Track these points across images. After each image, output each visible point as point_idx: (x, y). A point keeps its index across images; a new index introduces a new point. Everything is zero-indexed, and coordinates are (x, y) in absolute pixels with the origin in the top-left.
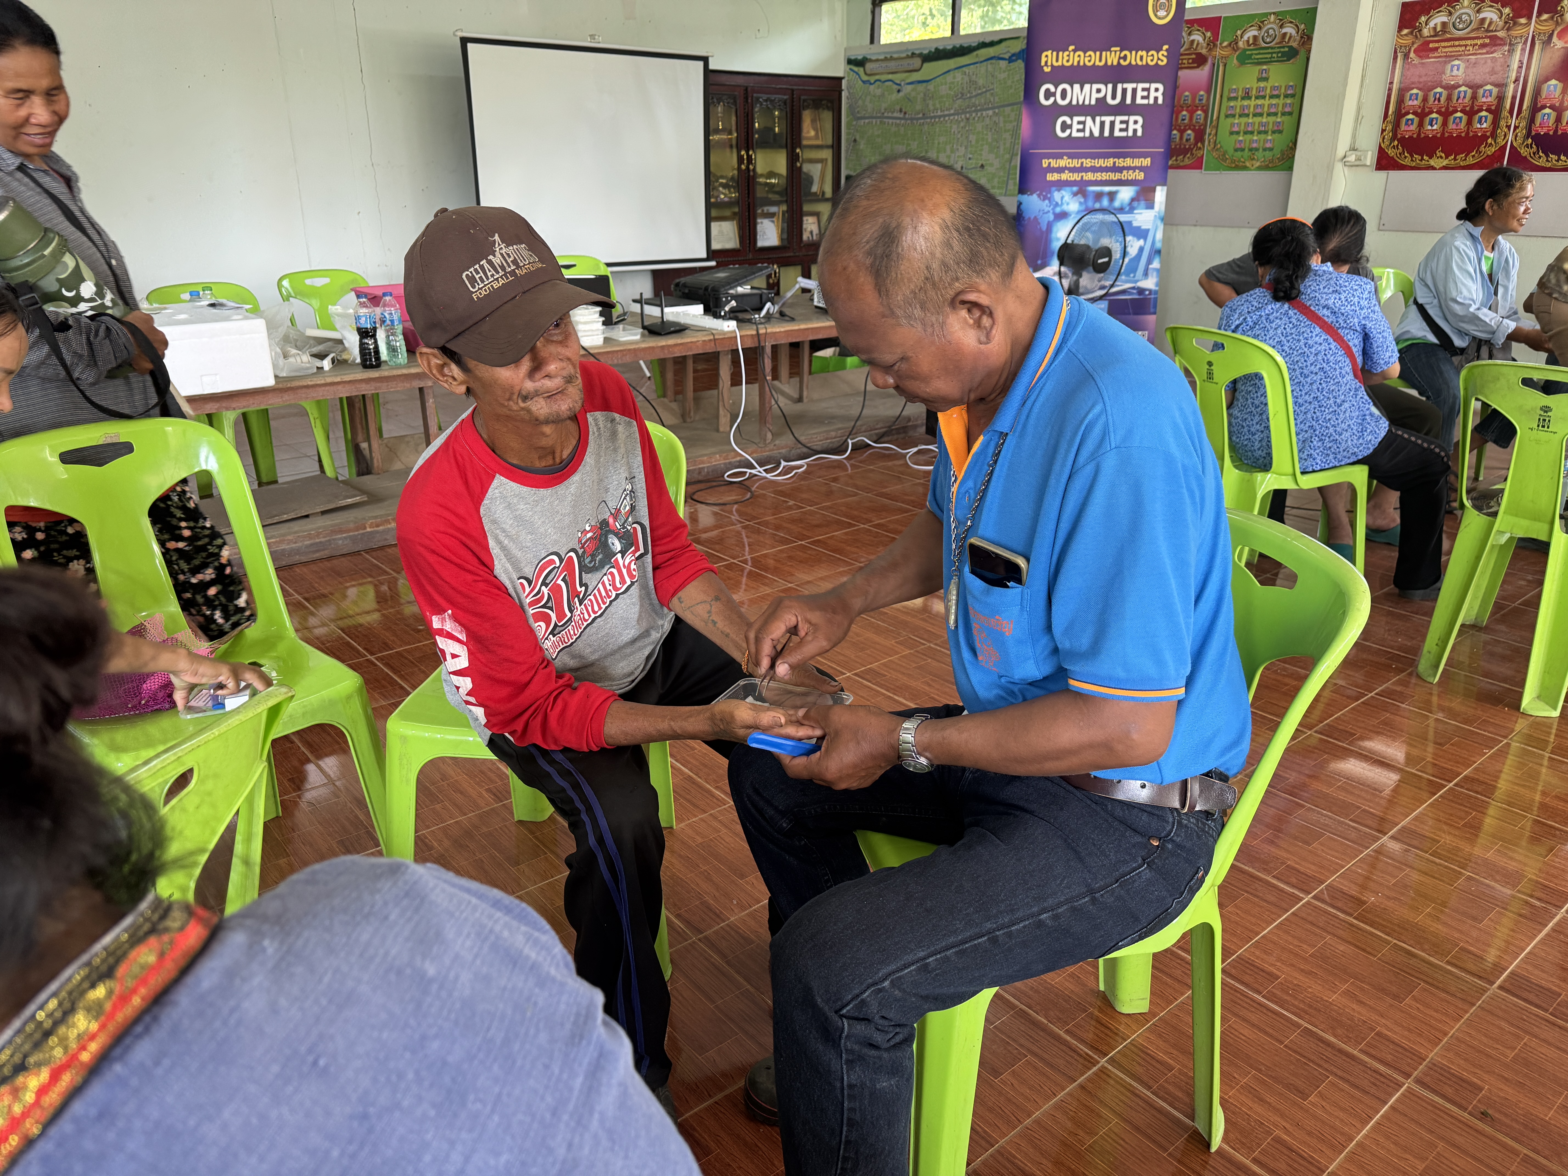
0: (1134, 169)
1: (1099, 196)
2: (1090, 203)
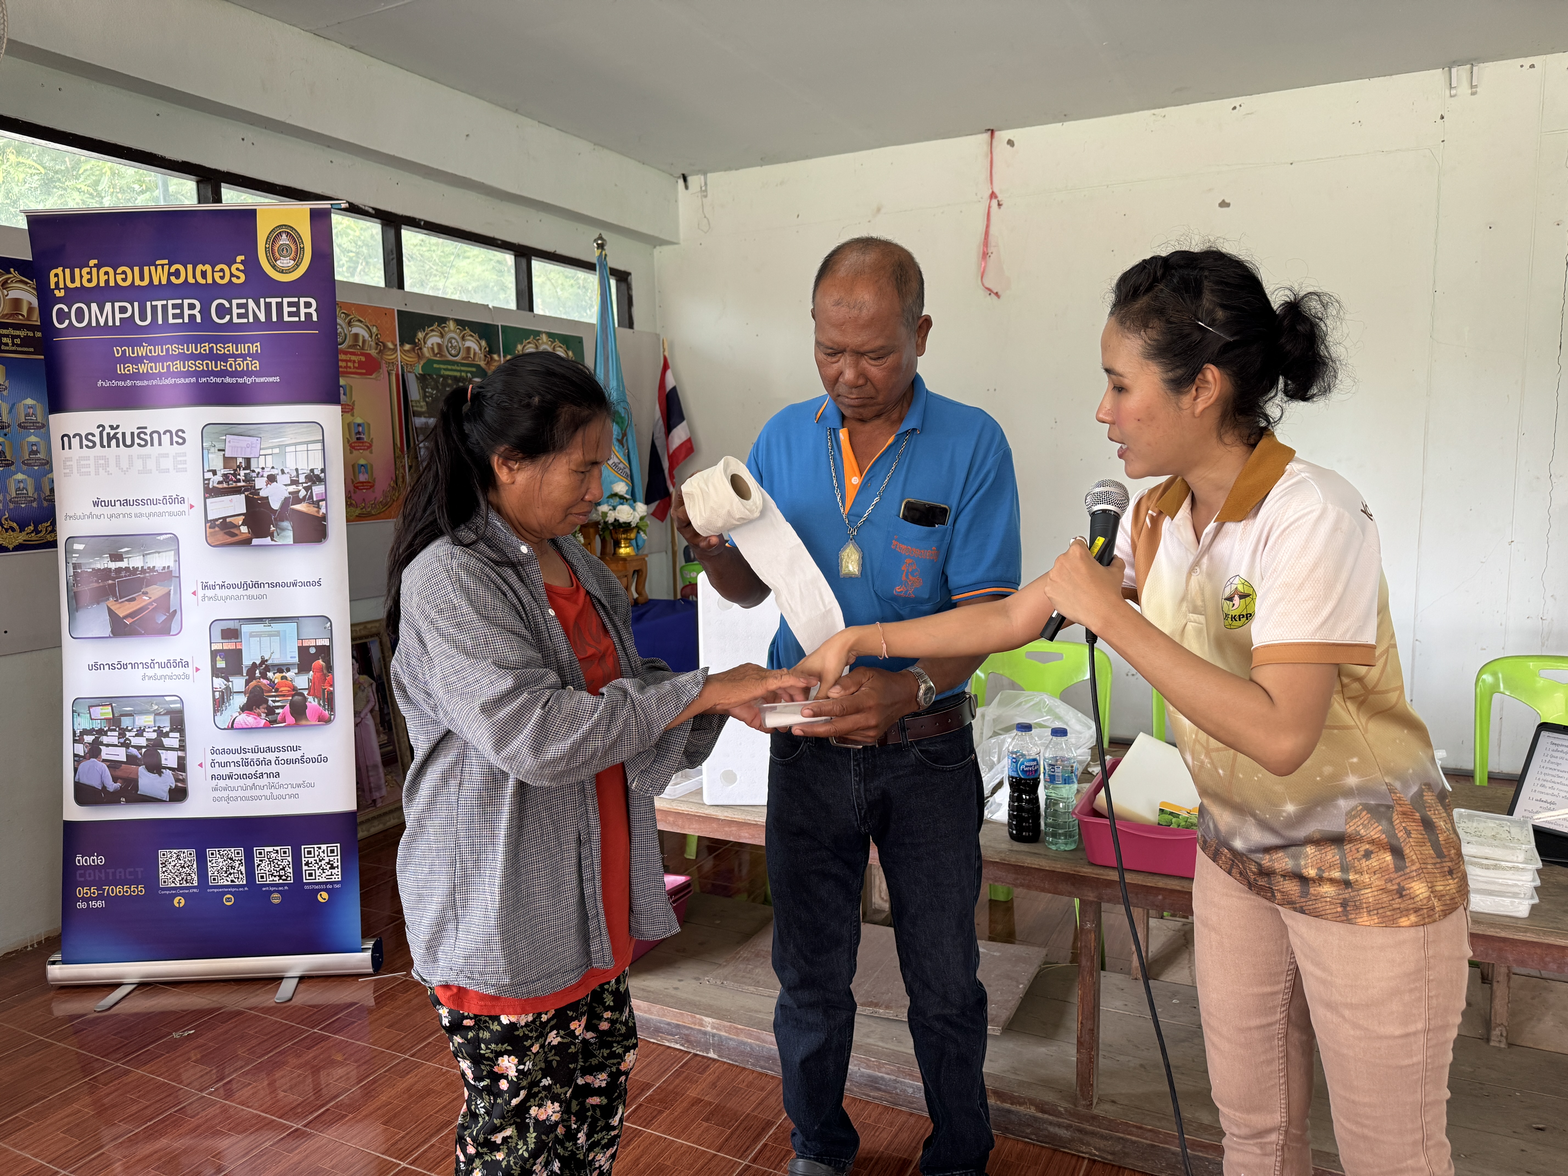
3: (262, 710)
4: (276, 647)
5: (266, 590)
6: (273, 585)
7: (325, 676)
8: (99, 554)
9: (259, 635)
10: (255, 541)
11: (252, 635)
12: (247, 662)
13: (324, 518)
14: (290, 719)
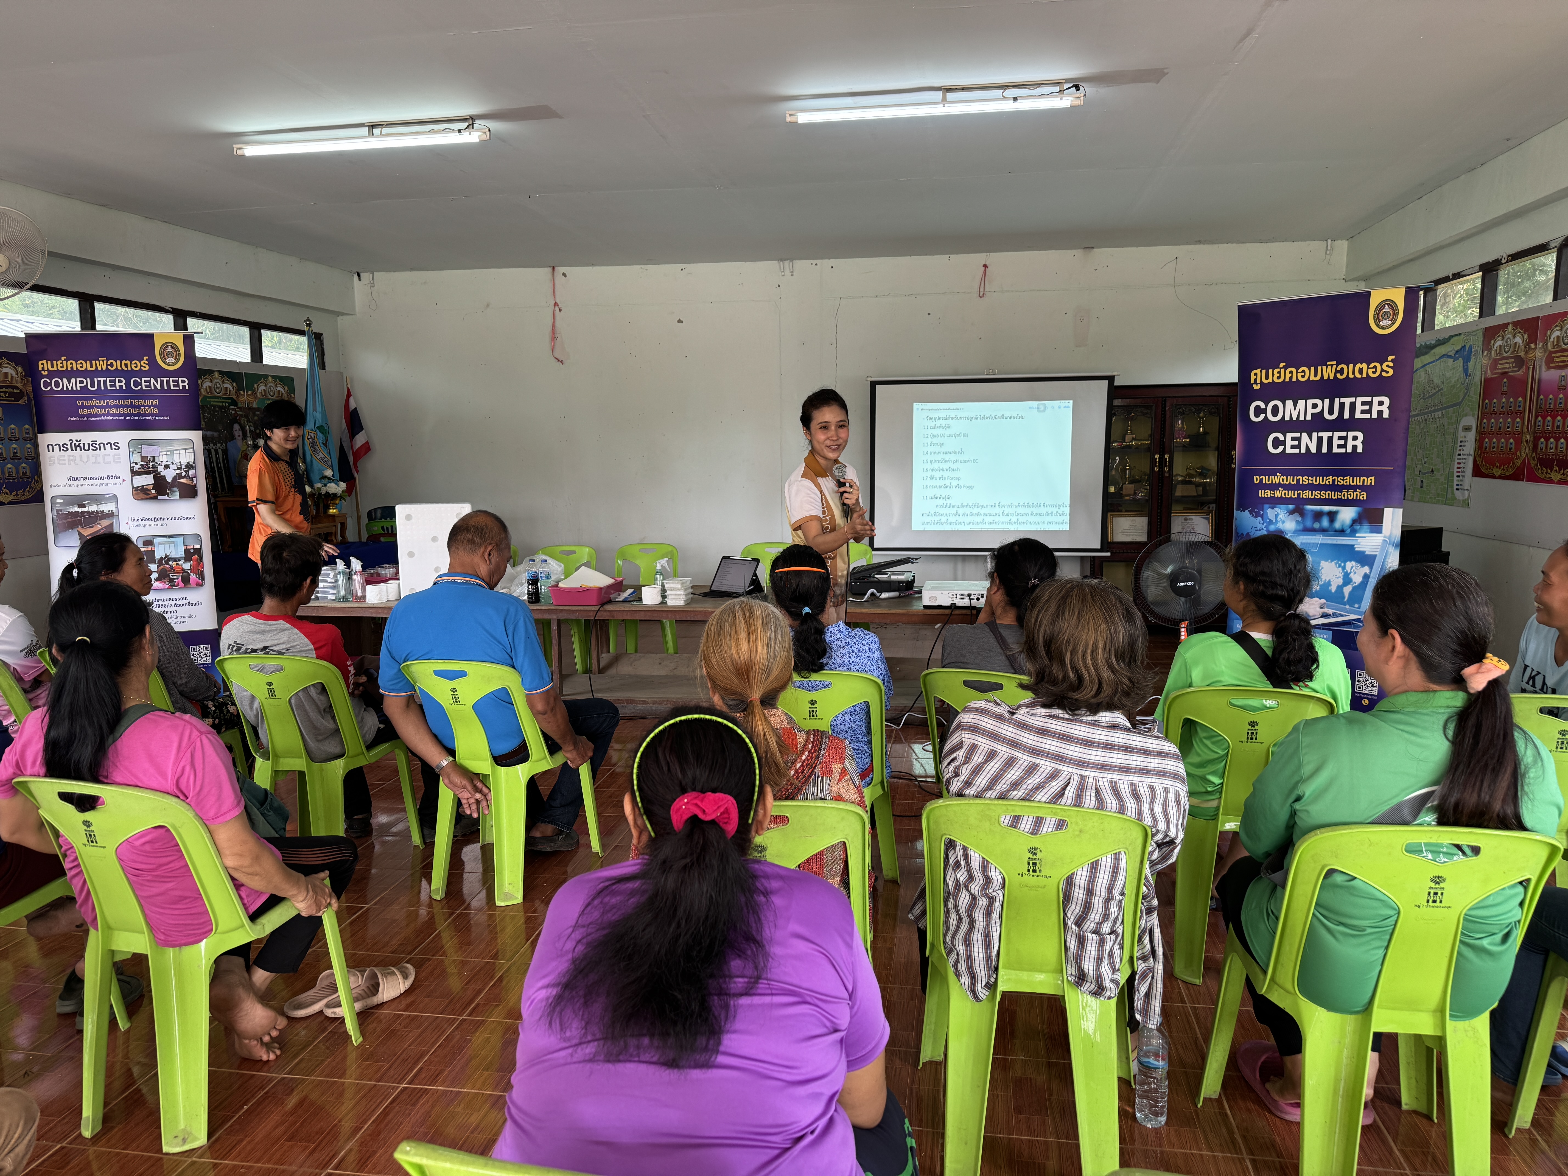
0: (1355, 488)
1: (1318, 516)
2: (1309, 523)
3: (166, 580)
4: (172, 549)
5: (166, 521)
6: (169, 519)
7: (199, 563)
8: (73, 505)
9: (164, 543)
10: (159, 497)
11: (160, 543)
12: (158, 556)
13: (195, 486)
14: (182, 585)
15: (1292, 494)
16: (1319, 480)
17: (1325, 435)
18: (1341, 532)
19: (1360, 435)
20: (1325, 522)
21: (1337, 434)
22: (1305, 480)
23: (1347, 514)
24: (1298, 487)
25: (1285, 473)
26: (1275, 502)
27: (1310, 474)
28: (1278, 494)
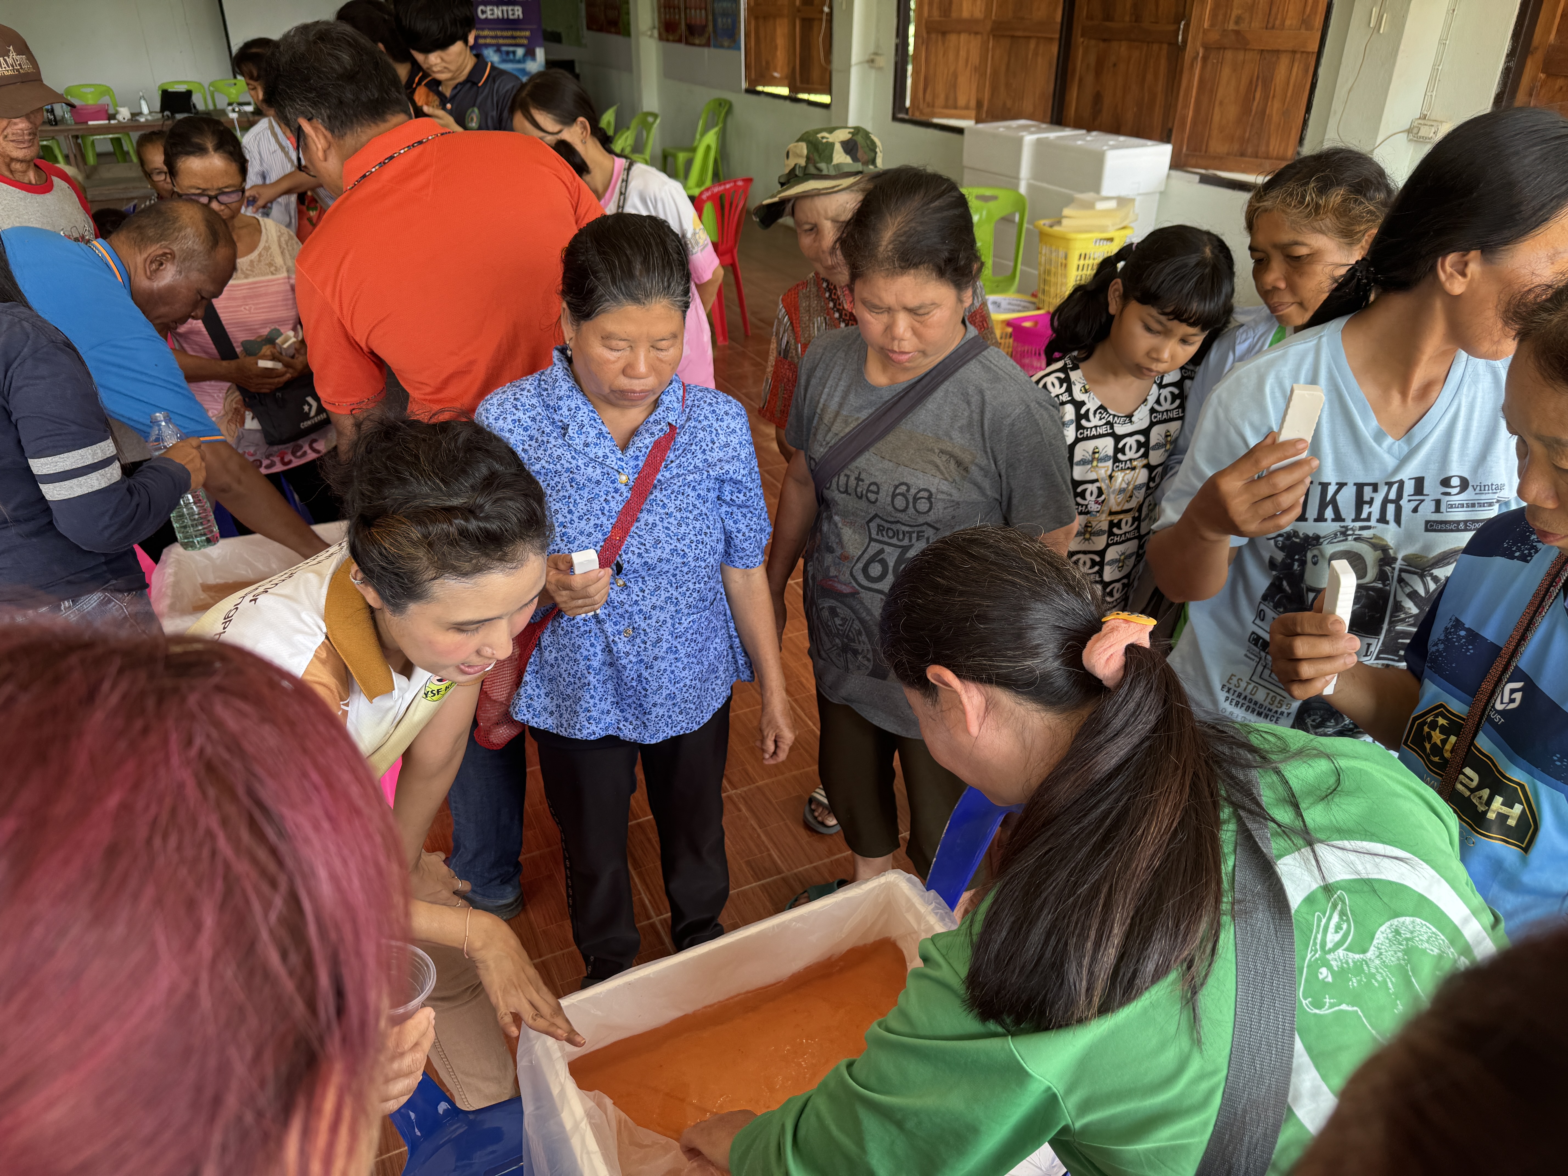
0: (521, 37)
1: (508, 53)
2: (504, 57)
15: (494, 41)
16: (505, 33)
17: (505, 8)
18: (519, 62)
19: (520, 9)
20: (511, 56)
21: (510, 8)
22: (499, 33)
23: (520, 52)
24: (496, 37)
25: (490, 29)
26: (487, 46)
27: (502, 30)
28: (488, 41)
